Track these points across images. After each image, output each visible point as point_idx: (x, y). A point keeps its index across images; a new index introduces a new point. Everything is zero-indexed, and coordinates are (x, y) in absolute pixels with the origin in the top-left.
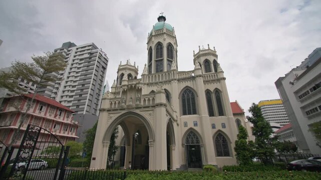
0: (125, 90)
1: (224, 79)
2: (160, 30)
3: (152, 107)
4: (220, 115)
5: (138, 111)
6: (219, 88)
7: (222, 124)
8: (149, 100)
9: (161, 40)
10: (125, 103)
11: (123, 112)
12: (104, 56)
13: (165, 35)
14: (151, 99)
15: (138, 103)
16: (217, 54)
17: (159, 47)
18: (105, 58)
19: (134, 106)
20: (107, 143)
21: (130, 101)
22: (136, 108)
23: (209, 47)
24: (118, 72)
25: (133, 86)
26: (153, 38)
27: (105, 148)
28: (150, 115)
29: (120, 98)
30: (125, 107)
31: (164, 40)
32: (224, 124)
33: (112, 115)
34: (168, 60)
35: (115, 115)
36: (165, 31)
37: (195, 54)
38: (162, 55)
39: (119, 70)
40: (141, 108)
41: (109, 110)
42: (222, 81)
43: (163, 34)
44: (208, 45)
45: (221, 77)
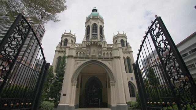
0: (90, 44)
1: (132, 52)
2: (95, 16)
3: (111, 58)
4: (130, 73)
5: (100, 60)
6: (129, 56)
7: (131, 78)
8: (107, 54)
9: (96, 23)
10: (89, 54)
11: (88, 60)
12: (43, 28)
13: (99, 20)
14: (109, 53)
15: (100, 54)
16: (127, 37)
17: (95, 26)
18: (43, 29)
19: (97, 56)
20: (75, 82)
21: (93, 53)
22: (99, 58)
23: (123, 33)
24: (62, 38)
25: (96, 43)
26: (91, 20)
27: (73, 86)
28: (110, 63)
29: (85, 50)
30: (90, 56)
31: (98, 23)
32: (132, 78)
33: (78, 62)
34: (100, 36)
35: (81, 62)
36: (98, 18)
37: (115, 35)
38: (96, 32)
39: (63, 36)
40: (102, 58)
41: (75, 58)
42: (131, 53)
43: (97, 19)
44: (123, 32)
45: (131, 50)
